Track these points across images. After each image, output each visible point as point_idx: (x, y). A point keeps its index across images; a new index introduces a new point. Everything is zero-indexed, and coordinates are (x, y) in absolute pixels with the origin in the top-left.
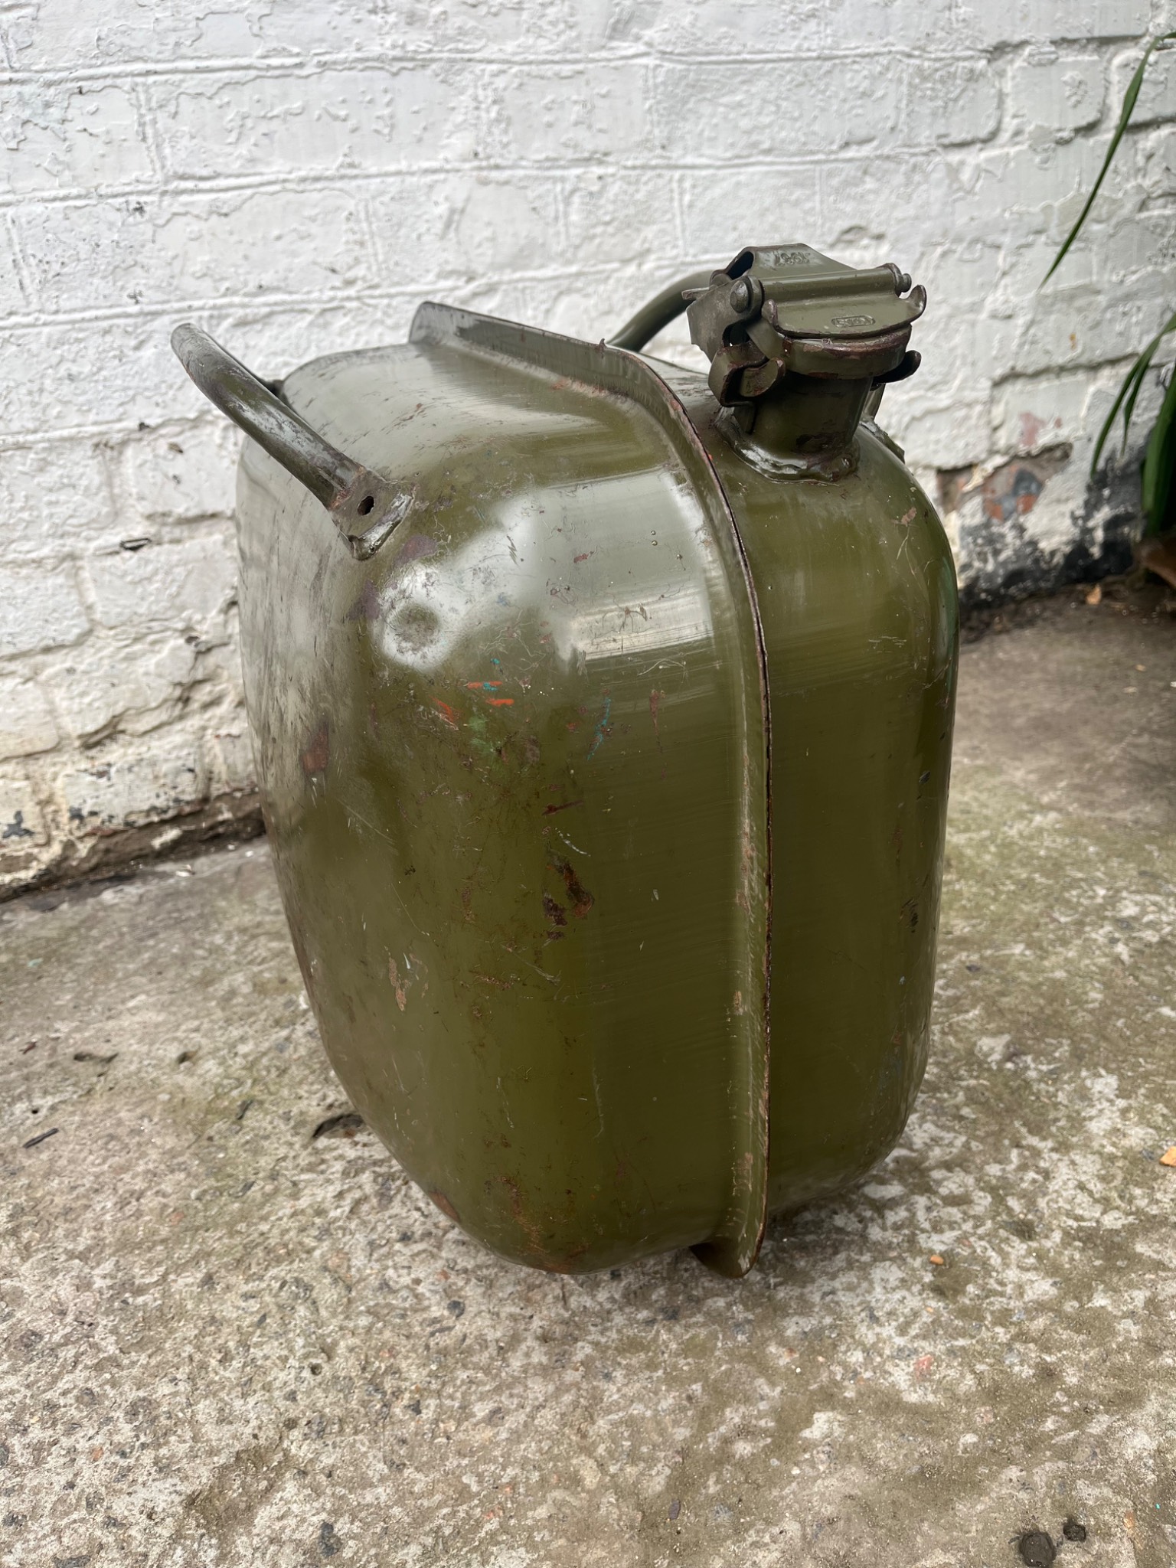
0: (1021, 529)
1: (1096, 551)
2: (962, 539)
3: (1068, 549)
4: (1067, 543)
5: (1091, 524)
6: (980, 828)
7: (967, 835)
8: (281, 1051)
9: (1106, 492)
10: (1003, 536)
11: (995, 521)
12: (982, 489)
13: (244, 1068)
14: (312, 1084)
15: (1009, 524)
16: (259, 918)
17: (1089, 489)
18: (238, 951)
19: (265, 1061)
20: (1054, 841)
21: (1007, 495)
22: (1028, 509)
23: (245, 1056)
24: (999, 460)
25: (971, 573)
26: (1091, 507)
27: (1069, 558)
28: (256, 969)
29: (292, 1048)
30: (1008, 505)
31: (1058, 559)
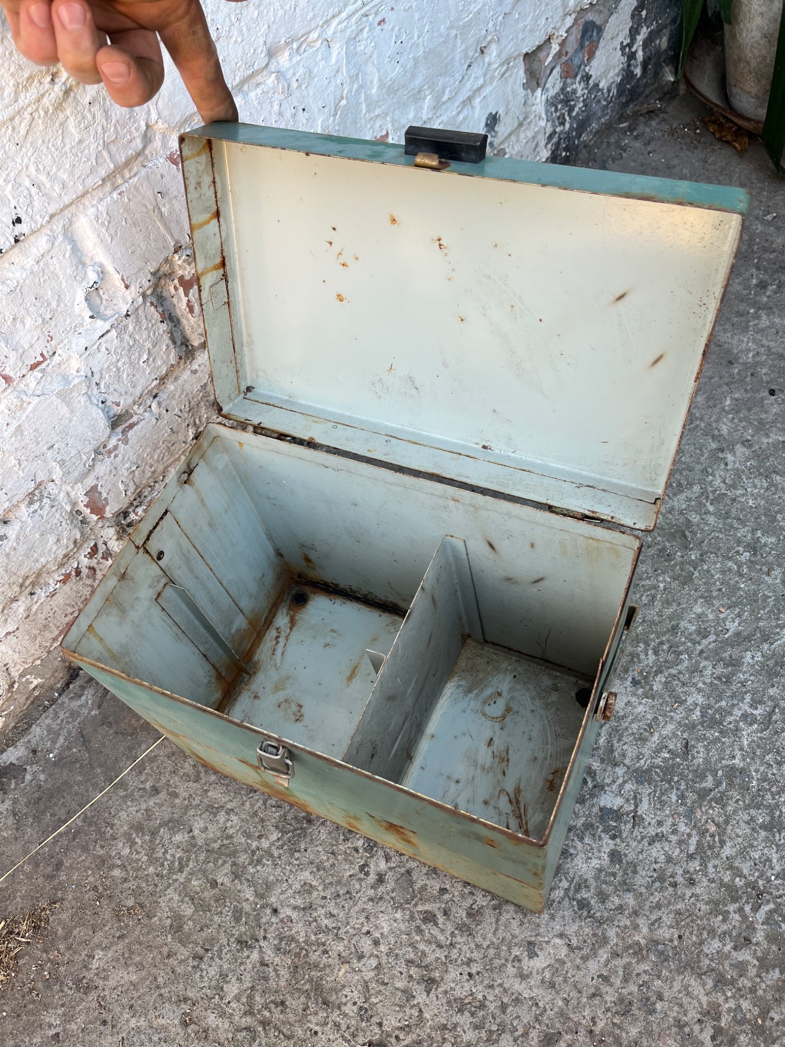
0: (587, 77)
1: (638, 71)
2: (547, 111)
3: (619, 80)
4: (618, 75)
5: (633, 50)
6: (690, 485)
7: (683, 496)
8: (266, 979)
9: (644, 13)
10: (574, 91)
11: (569, 81)
12: (559, 55)
13: (245, 1013)
14: (316, 1014)
15: (578, 78)
16: (144, 806)
17: (633, 16)
18: (152, 861)
19: (258, 998)
20: (755, 487)
21: (576, 51)
22: (591, 55)
23: (237, 998)
24: (569, 21)
25: (555, 140)
26: (634, 33)
27: (620, 86)
28: (181, 877)
29: (273, 974)
30: (576, 61)
31: (614, 91)
